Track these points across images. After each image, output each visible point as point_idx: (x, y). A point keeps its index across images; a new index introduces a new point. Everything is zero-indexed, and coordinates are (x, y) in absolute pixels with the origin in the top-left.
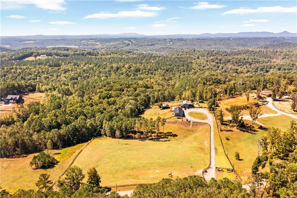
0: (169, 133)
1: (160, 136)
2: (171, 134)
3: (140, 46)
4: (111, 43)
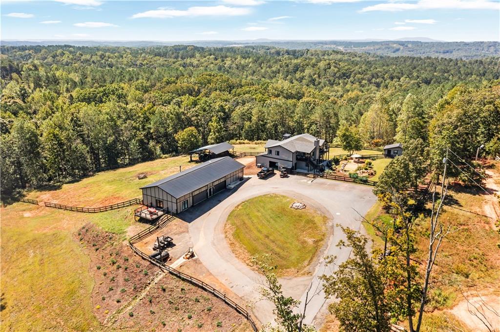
3: (421, 53)
4: (363, 48)
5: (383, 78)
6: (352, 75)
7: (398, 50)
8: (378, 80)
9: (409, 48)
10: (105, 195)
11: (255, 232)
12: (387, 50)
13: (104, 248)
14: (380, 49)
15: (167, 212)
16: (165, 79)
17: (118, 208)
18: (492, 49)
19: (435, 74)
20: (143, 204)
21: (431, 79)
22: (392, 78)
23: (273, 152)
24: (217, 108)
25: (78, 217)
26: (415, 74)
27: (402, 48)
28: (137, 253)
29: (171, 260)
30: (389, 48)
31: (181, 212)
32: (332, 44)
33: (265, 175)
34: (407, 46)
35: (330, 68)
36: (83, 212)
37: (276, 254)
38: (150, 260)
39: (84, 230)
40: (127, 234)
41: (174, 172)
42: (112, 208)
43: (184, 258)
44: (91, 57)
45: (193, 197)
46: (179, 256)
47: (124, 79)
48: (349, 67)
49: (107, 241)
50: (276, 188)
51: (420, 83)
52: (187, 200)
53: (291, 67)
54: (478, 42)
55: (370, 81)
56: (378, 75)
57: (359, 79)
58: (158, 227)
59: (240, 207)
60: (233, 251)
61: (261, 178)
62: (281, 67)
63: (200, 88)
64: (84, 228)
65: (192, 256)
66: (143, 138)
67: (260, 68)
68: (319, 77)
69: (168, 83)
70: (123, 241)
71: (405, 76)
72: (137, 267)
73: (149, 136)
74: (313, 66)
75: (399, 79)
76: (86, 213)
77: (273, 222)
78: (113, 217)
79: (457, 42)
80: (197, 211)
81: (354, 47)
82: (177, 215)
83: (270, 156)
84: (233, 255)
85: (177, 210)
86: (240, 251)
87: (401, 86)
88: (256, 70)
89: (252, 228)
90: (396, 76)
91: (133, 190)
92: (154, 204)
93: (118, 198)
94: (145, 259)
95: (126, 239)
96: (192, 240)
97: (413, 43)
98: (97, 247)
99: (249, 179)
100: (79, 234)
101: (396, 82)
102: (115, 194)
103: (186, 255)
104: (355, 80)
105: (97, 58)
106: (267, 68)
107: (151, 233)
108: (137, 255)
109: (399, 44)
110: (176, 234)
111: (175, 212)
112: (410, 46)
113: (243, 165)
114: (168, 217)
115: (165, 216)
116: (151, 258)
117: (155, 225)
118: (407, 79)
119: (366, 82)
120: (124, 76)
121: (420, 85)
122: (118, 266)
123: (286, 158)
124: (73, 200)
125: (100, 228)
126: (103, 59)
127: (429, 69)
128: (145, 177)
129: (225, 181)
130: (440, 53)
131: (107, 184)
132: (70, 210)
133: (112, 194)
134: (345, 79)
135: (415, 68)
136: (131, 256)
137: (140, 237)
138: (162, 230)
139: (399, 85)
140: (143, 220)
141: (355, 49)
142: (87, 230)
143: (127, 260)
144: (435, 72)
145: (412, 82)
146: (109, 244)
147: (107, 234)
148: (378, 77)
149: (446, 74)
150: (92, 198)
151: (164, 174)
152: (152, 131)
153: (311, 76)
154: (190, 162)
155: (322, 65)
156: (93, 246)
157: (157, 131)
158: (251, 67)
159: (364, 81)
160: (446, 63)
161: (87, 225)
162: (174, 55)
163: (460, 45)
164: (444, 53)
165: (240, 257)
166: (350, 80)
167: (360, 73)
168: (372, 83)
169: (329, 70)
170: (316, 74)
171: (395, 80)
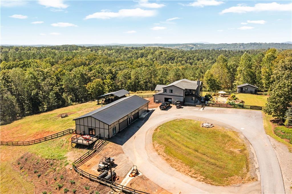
4: (174, 47)
5: (193, 59)
6: (176, 58)
8: (191, 61)
9: (198, 47)
10: (36, 130)
11: (184, 147)
12: (187, 48)
13: (46, 174)
15: (100, 138)
16: (65, 57)
17: (52, 139)
18: (242, 47)
20: (76, 133)
22: (198, 60)
23: (168, 91)
24: (107, 71)
25: (14, 150)
27: (194, 47)
28: (83, 176)
29: (118, 179)
30: (188, 47)
31: (112, 137)
32: (156, 45)
33: (166, 107)
35: (162, 55)
36: (18, 145)
37: (213, 164)
38: (99, 181)
39: (24, 160)
40: (68, 159)
41: (89, 111)
42: (46, 139)
43: (130, 176)
44: (9, 50)
45: (119, 124)
46: (124, 174)
47: (36, 58)
48: (173, 54)
49: (48, 167)
50: (179, 115)
52: (116, 127)
53: (139, 55)
54: (234, 44)
55: (186, 62)
56: (190, 58)
57: (180, 61)
58: (96, 151)
59: (158, 130)
60: (172, 166)
61: (163, 110)
62: (133, 54)
63: (90, 62)
64: (22, 158)
65: (137, 173)
66: (58, 91)
67: (120, 55)
68: (156, 59)
69: (67, 60)
70: (65, 165)
71: (205, 58)
72: (86, 189)
73: (62, 90)
74: (152, 53)
75: (202, 60)
76: (21, 146)
77: (194, 139)
78: (50, 147)
79: (223, 44)
80: (124, 136)
81: (168, 46)
82: (110, 139)
83: (165, 93)
84: (173, 169)
85: (109, 135)
86: (178, 165)
87: (204, 64)
88: (118, 57)
89: (179, 145)
90: (200, 58)
91: (60, 125)
92: (87, 131)
93: (48, 132)
94: (93, 181)
95: (68, 164)
96: (130, 159)
97: (200, 44)
98: (39, 174)
99: (153, 111)
100: (19, 164)
101: (201, 62)
102: (45, 129)
103: (131, 173)
104: (178, 61)
105: (13, 51)
106: (124, 55)
107: (90, 156)
108: (83, 178)
109: (193, 45)
110: (113, 156)
111: (107, 137)
112: (198, 46)
113: (148, 101)
114: (102, 142)
115: (98, 141)
116: (100, 179)
117: (92, 150)
118: (207, 60)
119: (184, 62)
120: (36, 57)
122: (66, 189)
123: (178, 95)
124: (7, 136)
125: (40, 156)
126: (17, 51)
128: (66, 116)
129: (138, 112)
131: (36, 123)
132: (6, 145)
133: (42, 130)
134: (172, 61)
135: (209, 55)
136: (77, 179)
137: (82, 161)
138: (99, 153)
139: (203, 63)
140: (79, 146)
142: (26, 160)
143: (74, 183)
145: (210, 61)
146: (51, 170)
147: (48, 161)
148: (190, 59)
150: (25, 134)
151: (81, 113)
152: (63, 87)
153: (152, 60)
154: (97, 104)
155: (157, 53)
156: (35, 173)
157: (67, 87)
158: (114, 55)
159: (183, 62)
161: (25, 155)
162: (64, 49)
163: (225, 45)
165: (181, 170)
166: (174, 61)
167: (180, 57)
168: (188, 63)
169: (162, 56)
170: (154, 58)
171: (200, 60)
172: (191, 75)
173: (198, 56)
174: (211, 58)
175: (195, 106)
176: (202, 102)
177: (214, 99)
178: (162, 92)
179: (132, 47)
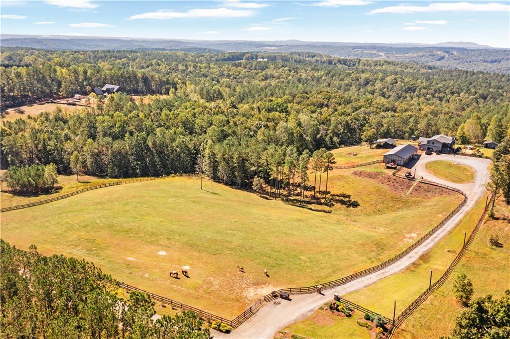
0: (344, 196)
1: (318, 199)
2: (347, 199)
3: (467, 62)
4: (406, 55)
5: (445, 93)
6: (418, 89)
7: (443, 58)
8: (440, 95)
9: (455, 56)
12: (431, 57)
14: (423, 56)
19: (490, 90)
20: (383, 162)
21: (488, 95)
22: (453, 93)
23: (431, 143)
26: (473, 90)
27: (447, 56)
28: (400, 177)
30: (433, 56)
33: (429, 153)
34: (452, 54)
35: (397, 83)
42: (361, 165)
43: (420, 179)
48: (414, 82)
51: (478, 99)
52: (406, 161)
55: (433, 95)
57: (424, 94)
59: (428, 165)
60: (438, 177)
61: (427, 155)
65: (423, 178)
70: (387, 174)
71: (464, 91)
75: (459, 94)
82: (403, 166)
83: (428, 144)
87: (461, 100)
88: (331, 82)
90: (456, 91)
92: (390, 162)
93: (355, 163)
94: (405, 179)
97: (458, 49)
99: (421, 155)
101: (456, 97)
102: (350, 161)
104: (420, 94)
107: (398, 172)
109: (444, 52)
112: (455, 53)
118: (466, 94)
119: (430, 96)
121: (478, 100)
123: (438, 146)
125: (369, 171)
127: (484, 85)
128: (356, 155)
130: (488, 62)
135: (471, 84)
138: (401, 171)
139: (459, 99)
140: (389, 168)
141: (397, 55)
144: (490, 88)
145: (471, 97)
148: (440, 92)
149: (500, 91)
155: (389, 79)
159: (428, 96)
160: (499, 78)
161: (356, 171)
163: (508, 54)
164: (492, 62)
165: (442, 179)
166: (415, 93)
167: (424, 88)
168: (435, 97)
169: (397, 85)
170: (384, 88)
171: (456, 95)
172: (445, 127)
173: (452, 87)
174: (473, 91)
175: (449, 154)
176: (454, 152)
177: (464, 151)
178: (426, 143)
179: (339, 59)
